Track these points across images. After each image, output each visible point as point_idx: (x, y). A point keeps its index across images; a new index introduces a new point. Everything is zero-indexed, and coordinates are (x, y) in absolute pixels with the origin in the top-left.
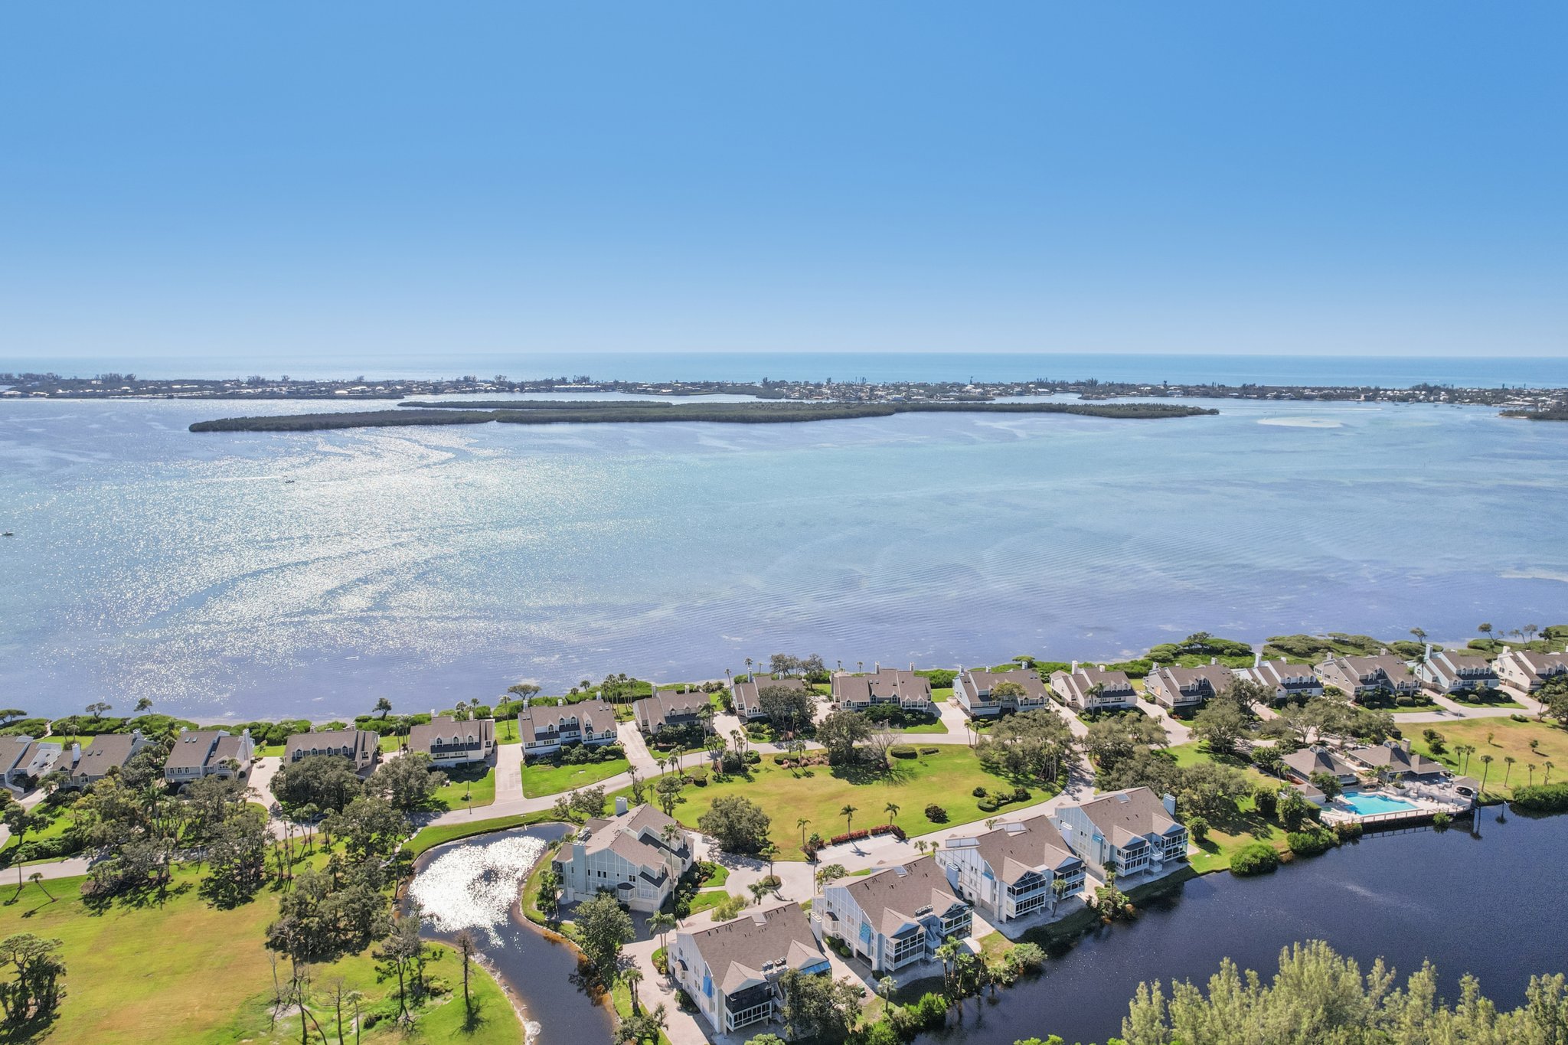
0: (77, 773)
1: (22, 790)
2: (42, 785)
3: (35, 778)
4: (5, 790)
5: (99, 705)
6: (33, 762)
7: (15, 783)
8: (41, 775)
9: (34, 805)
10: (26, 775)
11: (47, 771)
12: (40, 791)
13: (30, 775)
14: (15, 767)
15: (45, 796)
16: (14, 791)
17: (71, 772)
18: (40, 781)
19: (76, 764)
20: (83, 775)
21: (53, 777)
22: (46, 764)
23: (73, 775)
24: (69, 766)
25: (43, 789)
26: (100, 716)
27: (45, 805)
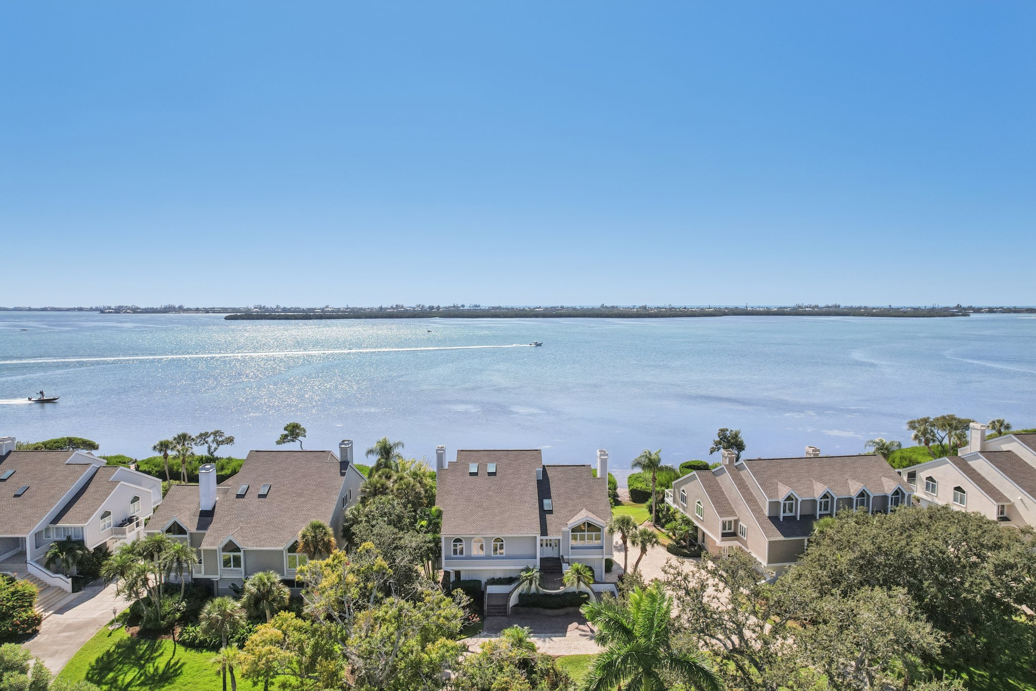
0: (213, 541)
1: (66, 584)
2: (122, 571)
3: (102, 552)
4: (22, 584)
5: (216, 433)
6: (100, 511)
7: (51, 564)
8: (115, 547)
9: (93, 632)
10: (81, 543)
11: (132, 535)
12: (112, 587)
13: (91, 545)
14: (56, 520)
15: (124, 605)
16: (45, 587)
17: (196, 541)
18: (116, 558)
19: (206, 517)
20: (231, 547)
21: (152, 551)
22: (130, 520)
23: (204, 546)
24: (190, 524)
25: (122, 583)
26: (216, 454)
27: (124, 634)
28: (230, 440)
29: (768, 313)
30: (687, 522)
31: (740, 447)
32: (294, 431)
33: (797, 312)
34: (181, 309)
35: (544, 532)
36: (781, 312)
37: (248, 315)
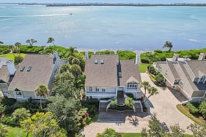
5: (32, 39)
19: (12, 77)
24: (6, 80)
26: (33, 45)
28: (36, 42)
29: (168, 5)
30: (162, 76)
31: (171, 46)
32: (51, 40)
33: (175, 5)
34: (37, 4)
35: (119, 85)
36: (171, 5)
37: (51, 5)
